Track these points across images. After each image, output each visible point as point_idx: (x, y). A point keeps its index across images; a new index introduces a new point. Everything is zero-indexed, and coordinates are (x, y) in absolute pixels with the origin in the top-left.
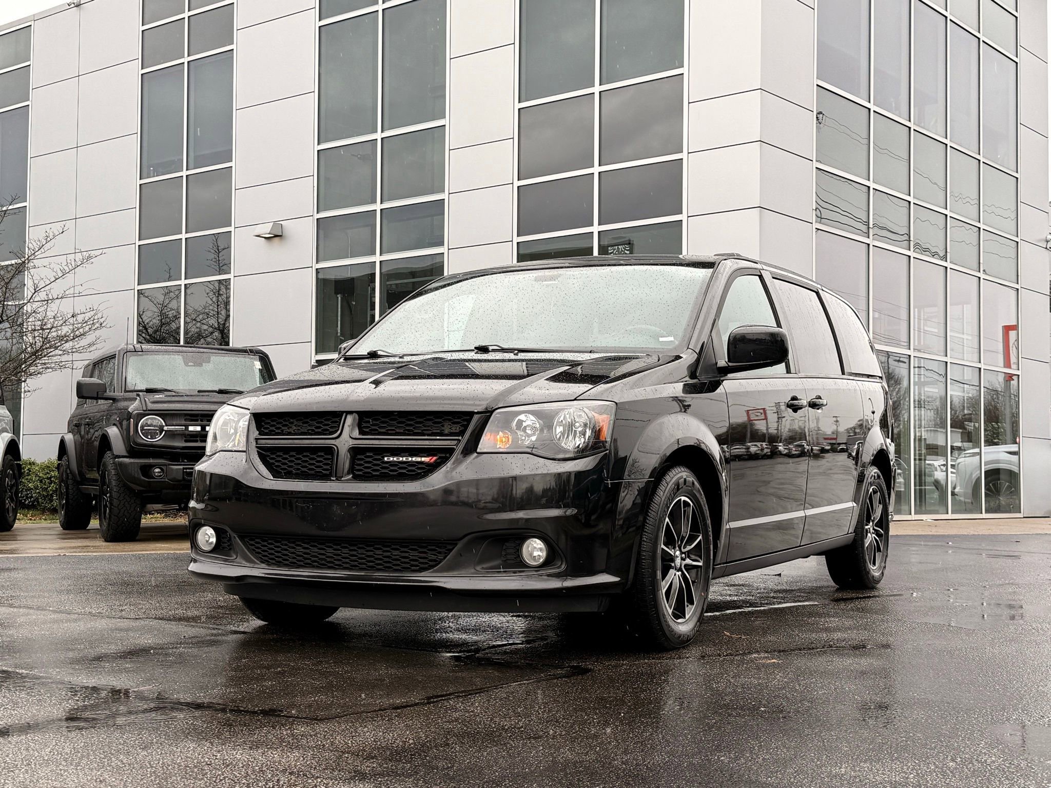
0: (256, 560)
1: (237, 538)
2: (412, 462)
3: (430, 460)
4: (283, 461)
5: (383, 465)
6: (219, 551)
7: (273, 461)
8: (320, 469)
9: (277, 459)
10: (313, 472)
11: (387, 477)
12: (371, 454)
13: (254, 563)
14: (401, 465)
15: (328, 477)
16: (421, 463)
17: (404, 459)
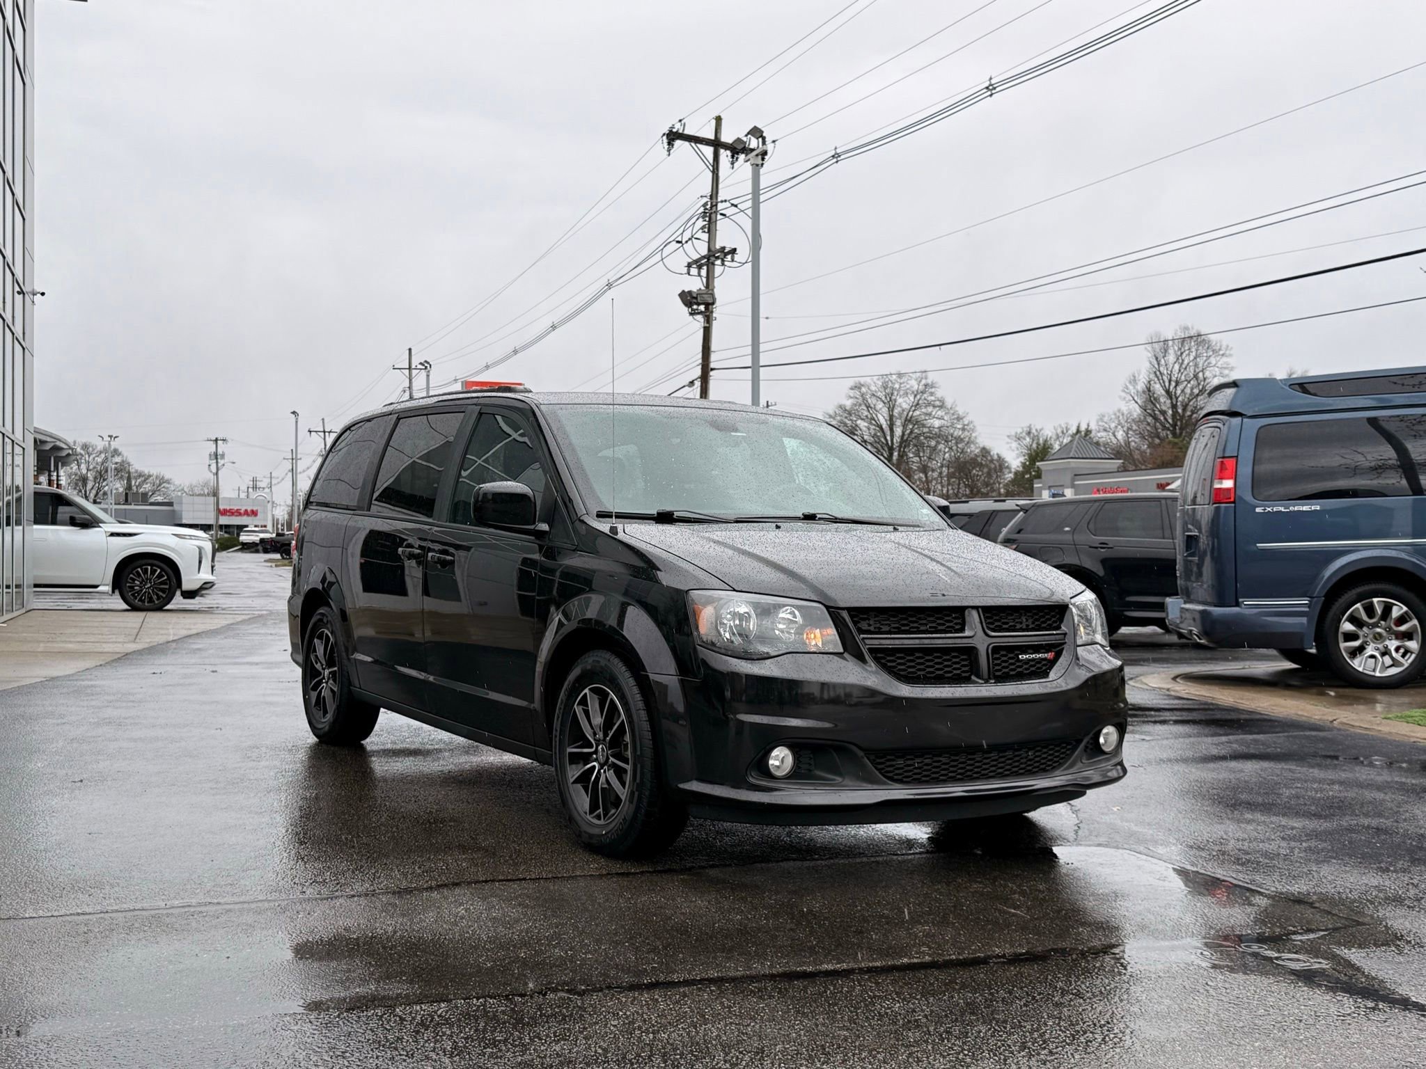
0: (884, 780)
2: (1037, 658)
4: (909, 664)
5: (1018, 664)
6: (798, 775)
7: (894, 664)
8: (958, 672)
9: (899, 661)
10: (950, 675)
11: (1020, 677)
12: (1004, 653)
13: (886, 784)
14: (1031, 663)
15: (968, 680)
16: (1045, 659)
17: (1033, 656)
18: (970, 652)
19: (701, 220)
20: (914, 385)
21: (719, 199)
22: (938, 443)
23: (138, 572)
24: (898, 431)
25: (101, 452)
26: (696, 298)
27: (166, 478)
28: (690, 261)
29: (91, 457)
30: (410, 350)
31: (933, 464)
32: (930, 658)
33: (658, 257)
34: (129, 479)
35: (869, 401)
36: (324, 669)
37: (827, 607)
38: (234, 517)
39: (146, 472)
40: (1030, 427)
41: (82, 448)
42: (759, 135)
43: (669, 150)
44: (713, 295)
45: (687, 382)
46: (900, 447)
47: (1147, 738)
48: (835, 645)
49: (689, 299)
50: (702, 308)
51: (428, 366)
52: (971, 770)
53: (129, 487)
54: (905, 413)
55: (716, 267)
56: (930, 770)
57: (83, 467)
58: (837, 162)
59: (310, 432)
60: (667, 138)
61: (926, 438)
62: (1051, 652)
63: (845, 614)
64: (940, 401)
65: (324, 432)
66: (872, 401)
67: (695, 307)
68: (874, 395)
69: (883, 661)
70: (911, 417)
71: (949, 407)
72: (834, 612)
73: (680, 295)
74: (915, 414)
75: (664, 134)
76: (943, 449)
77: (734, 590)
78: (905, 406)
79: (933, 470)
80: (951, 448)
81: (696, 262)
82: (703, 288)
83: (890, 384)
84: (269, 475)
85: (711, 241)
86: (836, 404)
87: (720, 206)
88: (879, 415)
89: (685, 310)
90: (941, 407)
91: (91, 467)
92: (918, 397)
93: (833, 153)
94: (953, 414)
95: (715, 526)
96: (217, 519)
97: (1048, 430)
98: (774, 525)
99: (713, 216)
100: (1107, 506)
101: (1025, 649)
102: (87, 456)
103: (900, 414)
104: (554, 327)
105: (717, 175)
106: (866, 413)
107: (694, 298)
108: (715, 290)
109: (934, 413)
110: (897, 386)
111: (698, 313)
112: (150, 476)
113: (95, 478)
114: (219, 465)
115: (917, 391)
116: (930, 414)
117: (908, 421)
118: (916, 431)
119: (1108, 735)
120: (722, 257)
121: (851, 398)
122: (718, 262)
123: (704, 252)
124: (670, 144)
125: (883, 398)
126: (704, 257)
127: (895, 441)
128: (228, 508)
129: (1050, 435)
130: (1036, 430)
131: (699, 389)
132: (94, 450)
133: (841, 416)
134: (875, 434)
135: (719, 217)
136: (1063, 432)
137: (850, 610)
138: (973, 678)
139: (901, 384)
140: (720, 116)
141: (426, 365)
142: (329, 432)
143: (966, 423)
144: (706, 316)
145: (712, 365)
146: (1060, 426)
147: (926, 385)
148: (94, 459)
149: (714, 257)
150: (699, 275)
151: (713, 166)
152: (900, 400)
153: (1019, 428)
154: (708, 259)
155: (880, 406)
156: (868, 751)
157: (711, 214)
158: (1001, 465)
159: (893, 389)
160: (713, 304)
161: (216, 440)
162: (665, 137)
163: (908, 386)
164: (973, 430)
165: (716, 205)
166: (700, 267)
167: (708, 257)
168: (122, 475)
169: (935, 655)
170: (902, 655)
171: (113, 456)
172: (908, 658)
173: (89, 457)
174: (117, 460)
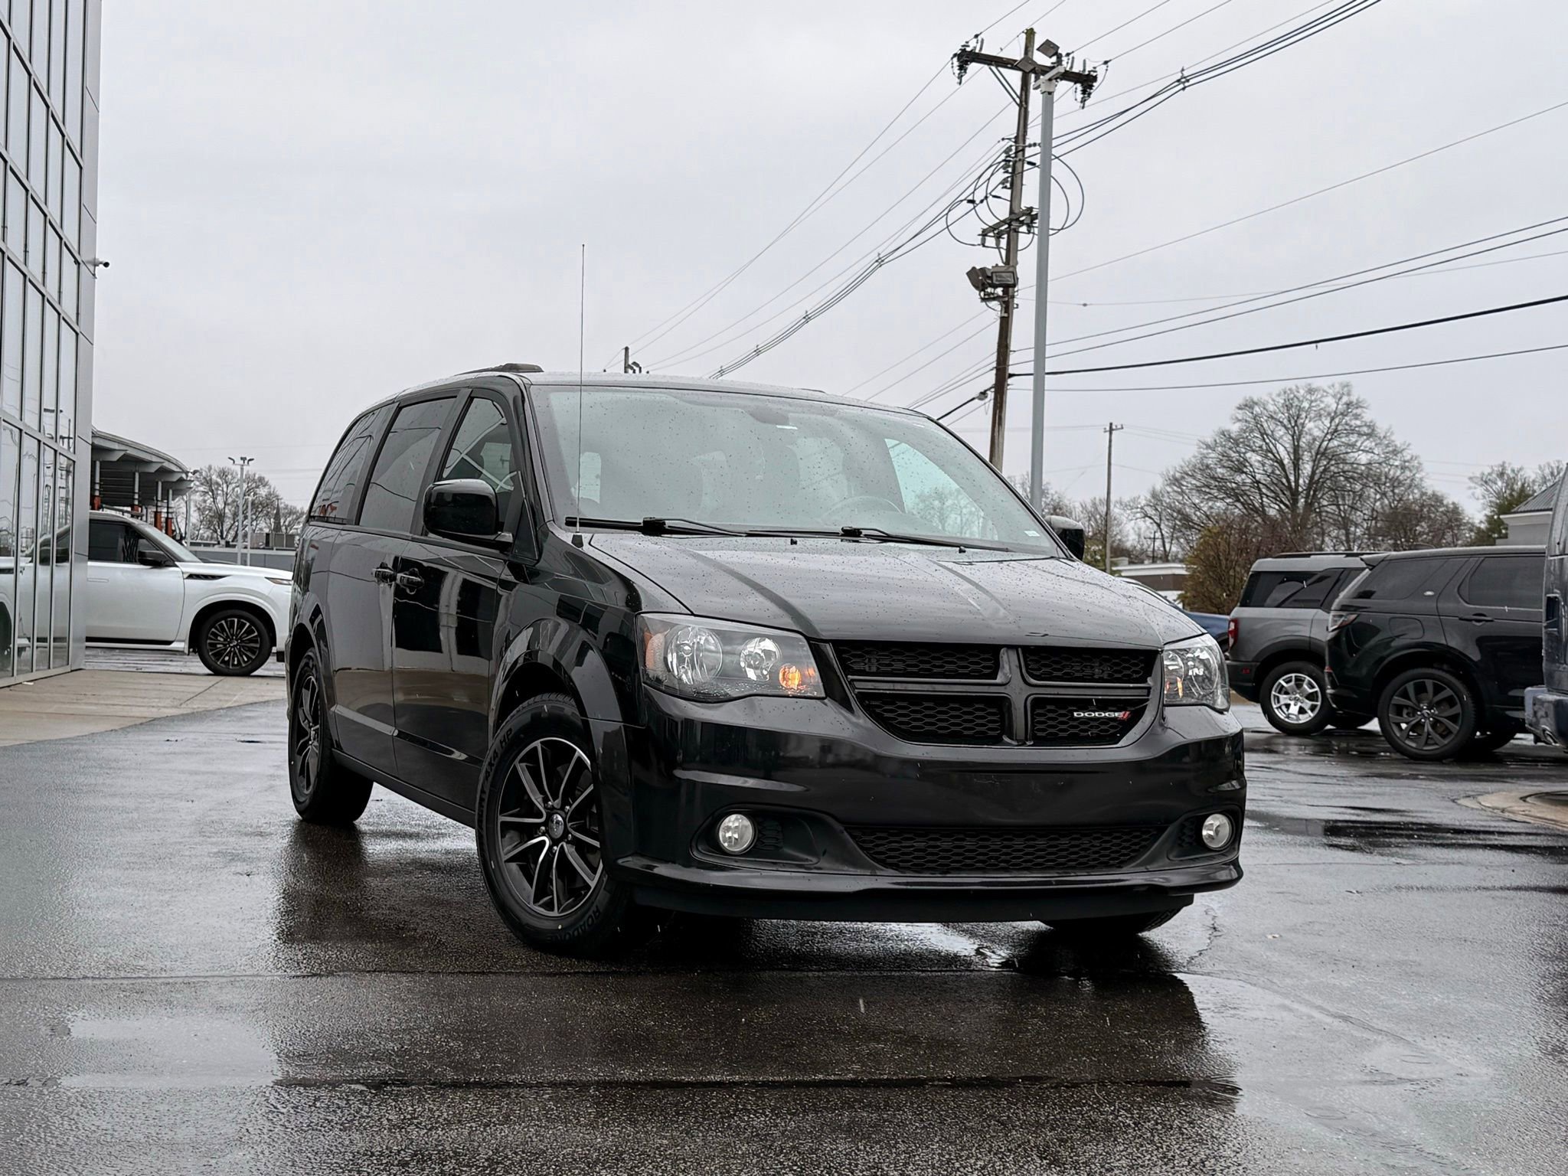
0: (875, 864)
1: (844, 832)
3: (1121, 715)
4: (913, 716)
5: (1071, 723)
6: (758, 852)
7: (891, 715)
8: (983, 729)
9: (900, 712)
10: (971, 732)
11: (1076, 739)
12: (1053, 707)
13: (873, 868)
14: (1092, 724)
15: (996, 741)
16: (1115, 719)
17: (1097, 714)
18: (1000, 704)
19: (1002, 170)
20: (1331, 403)
21: (1028, 142)
22: (1365, 485)
23: (221, 625)
24: (1307, 468)
25: (242, 481)
26: (990, 278)
28: (986, 227)
29: (230, 488)
30: (627, 349)
31: (1357, 517)
32: (944, 709)
33: (942, 224)
34: (277, 517)
35: (1265, 425)
36: (310, 727)
37: (808, 639)
39: (298, 509)
40: (1503, 466)
41: (219, 476)
42: (1054, 52)
43: (960, 77)
44: (1014, 273)
45: (976, 394)
46: (1309, 489)
47: (1403, 861)
48: (815, 687)
49: (981, 279)
50: (999, 291)
51: (637, 369)
52: (996, 858)
53: (278, 527)
54: (1317, 443)
55: (1020, 235)
56: (937, 854)
57: (220, 500)
58: (1184, 89)
60: (958, 60)
61: (1347, 479)
62: (1126, 710)
63: (829, 649)
64: (1369, 426)
66: (1270, 426)
67: (989, 290)
68: (1272, 417)
69: (878, 711)
70: (1326, 449)
71: (1382, 435)
72: (815, 645)
73: (968, 274)
74: (1331, 445)
75: (955, 55)
76: (1373, 495)
77: (693, 614)
78: (1317, 433)
79: (1356, 525)
80: (1384, 494)
81: (993, 228)
82: (1001, 264)
83: (1296, 403)
85: (1015, 199)
86: (1216, 429)
87: (1029, 152)
88: (1278, 445)
89: (975, 294)
90: (1369, 435)
91: (230, 500)
92: (1337, 420)
93: (1179, 76)
94: (1387, 446)
95: (708, 540)
97: (1531, 470)
98: (789, 539)
99: (1019, 165)
100: (1488, 563)
101: (1084, 705)
102: (225, 485)
103: (1310, 445)
104: (807, 318)
105: (1026, 110)
106: (1260, 443)
107: (989, 277)
108: (1018, 267)
109: (1358, 444)
110: (1306, 405)
111: (994, 299)
115: (1335, 412)
116: (1353, 445)
117: (1321, 454)
118: (1332, 468)
119: (1215, 826)
120: (1028, 221)
121: (1240, 420)
122: (1024, 229)
123: (1004, 214)
124: (962, 68)
125: (1286, 422)
126: (1004, 222)
127: (1301, 481)
129: (1533, 477)
130: (1513, 471)
131: (992, 401)
132: (233, 478)
133: (1224, 446)
134: (1273, 472)
135: (1026, 166)
136: (1552, 474)
137: (837, 644)
138: (1006, 739)
139: (1312, 402)
140: (1032, 29)
141: (635, 367)
143: (1408, 457)
144: (1004, 302)
145: (1011, 370)
146: (1549, 464)
147: (1348, 404)
148: (233, 489)
149: (1019, 220)
150: (998, 247)
151: (1020, 98)
152: (1309, 425)
153: (1486, 465)
154: (1010, 225)
155: (1281, 433)
156: (851, 826)
157: (1015, 162)
158: (1453, 517)
159: (1300, 409)
160: (1014, 286)
162: (955, 59)
163: (1322, 405)
164: (1419, 469)
165: (1023, 150)
166: (998, 237)
167: (1008, 222)
168: (268, 512)
169: (952, 705)
170: (905, 704)
171: (257, 487)
172: (913, 708)
173: (228, 487)
174: (263, 492)
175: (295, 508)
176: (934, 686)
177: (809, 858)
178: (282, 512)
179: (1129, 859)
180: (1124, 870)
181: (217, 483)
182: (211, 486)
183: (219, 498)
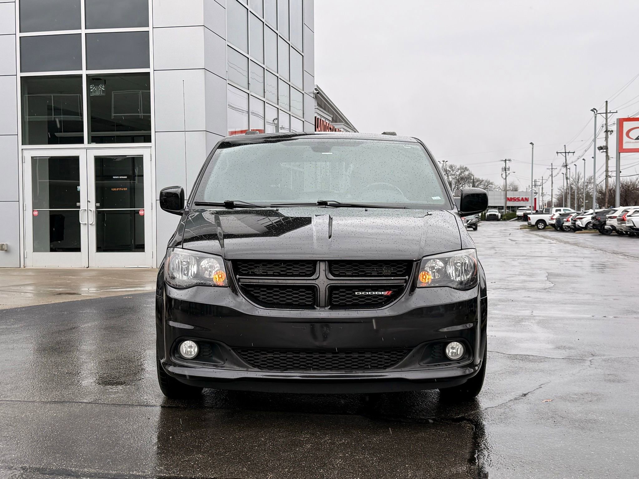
0: (248, 365)
1: (232, 351)
2: (375, 295)
3: (388, 293)
4: (268, 295)
5: (354, 298)
8: (304, 301)
9: (262, 293)
10: (296, 303)
11: (357, 306)
12: (343, 290)
13: (248, 368)
14: (367, 298)
15: (311, 307)
16: (382, 295)
17: (370, 293)
18: (313, 289)
25: (459, 169)
27: (491, 181)
30: (607, 102)
32: (283, 292)
37: (223, 259)
38: (515, 202)
39: (481, 179)
41: (450, 168)
48: (224, 282)
59: (557, 153)
62: (389, 291)
63: (230, 264)
65: (566, 153)
69: (251, 293)
72: (226, 262)
77: (183, 248)
84: (541, 179)
91: (454, 177)
96: (506, 203)
101: (362, 288)
102: (452, 171)
112: (483, 181)
113: (456, 183)
114: (507, 174)
119: (456, 348)
128: (513, 197)
132: (455, 168)
138: (315, 306)
141: (594, 111)
142: (568, 153)
148: (455, 173)
156: (234, 347)
161: (506, 160)
168: (469, 181)
169: (288, 290)
170: (265, 289)
171: (464, 171)
172: (268, 291)
173: (453, 172)
174: (467, 173)
175: (479, 179)
176: (278, 280)
177: (221, 362)
178: (475, 180)
179: (391, 365)
180: (387, 370)
181: (449, 171)
182: (446, 172)
183: (450, 176)
